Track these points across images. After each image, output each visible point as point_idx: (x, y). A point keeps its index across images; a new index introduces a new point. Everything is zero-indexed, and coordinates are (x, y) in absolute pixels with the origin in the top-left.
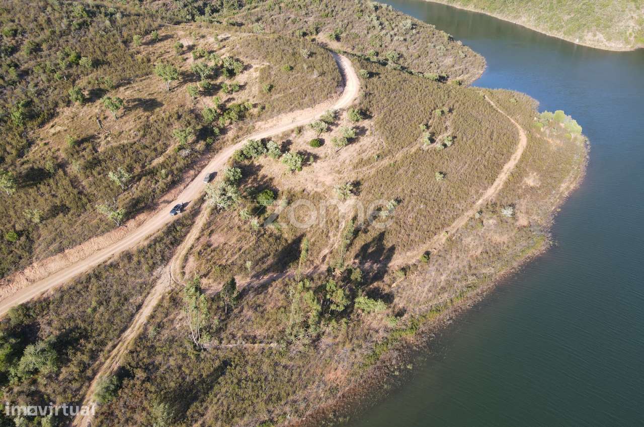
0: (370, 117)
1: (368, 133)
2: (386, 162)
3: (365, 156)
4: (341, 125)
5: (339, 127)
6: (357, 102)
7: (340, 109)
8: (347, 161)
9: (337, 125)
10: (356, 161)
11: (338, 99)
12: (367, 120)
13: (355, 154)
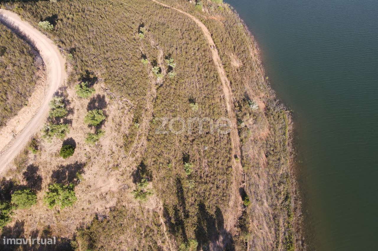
0: (95, 80)
1: (107, 100)
2: (145, 123)
3: (125, 129)
4: (76, 108)
5: (75, 111)
6: (70, 69)
7: (60, 89)
8: (115, 148)
9: (71, 111)
10: (121, 142)
11: (46, 75)
12: (95, 85)
13: (115, 134)
